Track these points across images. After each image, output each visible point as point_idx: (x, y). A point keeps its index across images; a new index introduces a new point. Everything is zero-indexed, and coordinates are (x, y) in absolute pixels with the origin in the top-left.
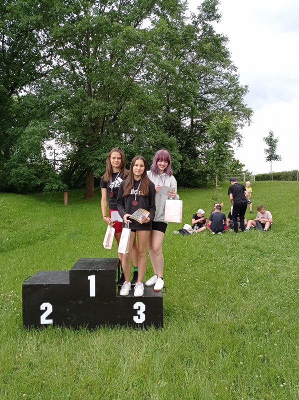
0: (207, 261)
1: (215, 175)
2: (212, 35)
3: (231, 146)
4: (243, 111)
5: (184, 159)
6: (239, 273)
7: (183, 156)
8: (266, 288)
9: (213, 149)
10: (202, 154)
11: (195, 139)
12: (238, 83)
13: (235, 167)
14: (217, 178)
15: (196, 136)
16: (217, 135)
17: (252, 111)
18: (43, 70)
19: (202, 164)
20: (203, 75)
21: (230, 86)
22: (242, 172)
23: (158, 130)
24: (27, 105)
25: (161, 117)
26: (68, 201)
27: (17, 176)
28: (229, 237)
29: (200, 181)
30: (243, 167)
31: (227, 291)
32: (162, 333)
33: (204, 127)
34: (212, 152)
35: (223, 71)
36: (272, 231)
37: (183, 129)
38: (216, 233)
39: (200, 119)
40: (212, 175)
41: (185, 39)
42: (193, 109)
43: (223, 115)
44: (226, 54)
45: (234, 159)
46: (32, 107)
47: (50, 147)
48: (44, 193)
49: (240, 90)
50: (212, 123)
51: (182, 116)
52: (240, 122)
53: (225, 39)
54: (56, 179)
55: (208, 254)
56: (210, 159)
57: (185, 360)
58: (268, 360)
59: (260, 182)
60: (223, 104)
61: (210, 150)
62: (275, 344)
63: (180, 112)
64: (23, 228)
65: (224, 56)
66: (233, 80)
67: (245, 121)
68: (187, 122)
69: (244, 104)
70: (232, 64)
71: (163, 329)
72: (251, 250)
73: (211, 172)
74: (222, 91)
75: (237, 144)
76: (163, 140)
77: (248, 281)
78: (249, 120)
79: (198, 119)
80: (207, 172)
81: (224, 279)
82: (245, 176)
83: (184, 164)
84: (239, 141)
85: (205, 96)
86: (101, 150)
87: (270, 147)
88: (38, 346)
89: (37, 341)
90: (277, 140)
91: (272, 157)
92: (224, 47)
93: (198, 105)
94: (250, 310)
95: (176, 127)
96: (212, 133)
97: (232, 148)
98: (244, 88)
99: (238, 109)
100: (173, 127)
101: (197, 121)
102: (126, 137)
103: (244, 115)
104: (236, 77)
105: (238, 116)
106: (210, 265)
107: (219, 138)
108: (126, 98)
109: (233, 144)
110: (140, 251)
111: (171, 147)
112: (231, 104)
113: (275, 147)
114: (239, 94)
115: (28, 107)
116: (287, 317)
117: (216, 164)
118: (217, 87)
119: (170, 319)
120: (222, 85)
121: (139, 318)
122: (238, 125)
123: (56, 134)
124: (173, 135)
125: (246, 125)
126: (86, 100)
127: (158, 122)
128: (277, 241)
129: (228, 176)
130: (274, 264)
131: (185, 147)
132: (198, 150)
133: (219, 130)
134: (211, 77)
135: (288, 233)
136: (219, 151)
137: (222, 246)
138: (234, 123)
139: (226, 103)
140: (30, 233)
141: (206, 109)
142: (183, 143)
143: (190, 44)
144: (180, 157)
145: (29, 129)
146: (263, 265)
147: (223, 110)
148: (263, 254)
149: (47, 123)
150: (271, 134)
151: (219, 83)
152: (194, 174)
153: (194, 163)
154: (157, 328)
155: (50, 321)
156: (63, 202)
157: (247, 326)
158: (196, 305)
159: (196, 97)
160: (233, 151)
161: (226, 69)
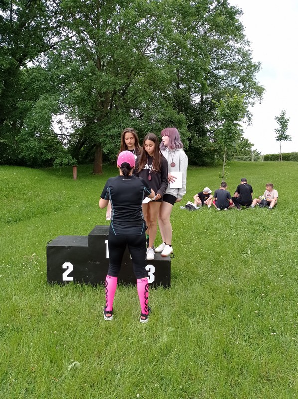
0: (212, 235)
1: (223, 154)
2: (226, 8)
3: (241, 125)
4: (254, 88)
5: (193, 137)
6: (241, 246)
7: (191, 133)
8: (265, 259)
9: (222, 127)
10: (210, 132)
11: (204, 117)
12: (251, 59)
13: (244, 146)
14: (224, 157)
15: (205, 113)
16: (227, 113)
17: (264, 89)
18: (52, 41)
19: (210, 142)
20: (215, 49)
21: (242, 62)
22: (250, 151)
23: (167, 106)
24: (37, 78)
25: (170, 92)
26: (77, 176)
27: (28, 150)
28: (234, 214)
29: (207, 160)
30: (252, 147)
31: (230, 261)
32: (170, 292)
33: (214, 104)
34: (221, 130)
35: (235, 46)
36: (276, 210)
37: (193, 106)
38: (222, 209)
39: (210, 96)
40: (220, 153)
41: (198, 12)
42: (203, 85)
43: (234, 92)
44: (239, 28)
45: (243, 138)
46: (42, 80)
47: (60, 122)
48: (54, 167)
49: (252, 66)
50: (222, 101)
51: (192, 92)
52: (251, 100)
53: (239, 12)
54: (65, 153)
55: (213, 228)
56: (218, 137)
57: (190, 313)
58: (262, 316)
59: (269, 162)
60: (235, 81)
61: (219, 128)
62: (270, 303)
63: (190, 88)
64: (37, 199)
65: (238, 30)
66: (246, 56)
67: (256, 99)
68: (196, 99)
69: (256, 81)
70: (245, 39)
71: (170, 289)
72: (254, 226)
73: (219, 151)
74: (234, 67)
75: (247, 123)
76: (172, 116)
77: (249, 252)
78: (261, 98)
79: (208, 96)
80: (215, 150)
81: (227, 250)
82: (253, 156)
83: (192, 141)
84: (249, 119)
85: (216, 72)
86: (110, 126)
87: (281, 126)
88: (62, 298)
89: (60, 295)
90: (288, 120)
91: (282, 137)
92: (238, 20)
93: (208, 82)
94: (249, 276)
95: (186, 103)
96: (222, 111)
97: (242, 126)
98: (257, 64)
99: (250, 86)
100: (182, 104)
101: (208, 98)
102: (134, 113)
103: (256, 93)
104: (249, 52)
105: (249, 94)
106: (214, 238)
107: (228, 116)
108: (136, 72)
109: (243, 123)
110: (152, 220)
111: (180, 124)
112: (242, 81)
113: (286, 126)
114: (251, 71)
115: (38, 81)
116: (283, 283)
117: (225, 142)
118: (229, 62)
119: (177, 280)
120: (234, 61)
121: (149, 279)
122: (249, 103)
123: (65, 108)
124: (182, 112)
125: (257, 103)
126: (95, 74)
127: (167, 98)
128: (280, 218)
129: (237, 155)
130: (275, 239)
131: (194, 124)
132: (207, 128)
133: (229, 108)
134: (224, 52)
135: (292, 211)
136: (228, 129)
137: (227, 222)
138: (245, 101)
139: (237, 80)
140: (44, 204)
141: (217, 86)
142: (192, 120)
143: (202, 17)
144: (189, 134)
145: (40, 103)
146: (265, 239)
147: (235, 87)
148: (265, 229)
149: (57, 97)
150: (283, 114)
151: (231, 58)
152: (201, 152)
153: (202, 140)
154: (165, 287)
155: (71, 279)
156: (71, 176)
157: (246, 289)
158: (200, 271)
159: (207, 72)
160: (242, 130)
161: (239, 44)
